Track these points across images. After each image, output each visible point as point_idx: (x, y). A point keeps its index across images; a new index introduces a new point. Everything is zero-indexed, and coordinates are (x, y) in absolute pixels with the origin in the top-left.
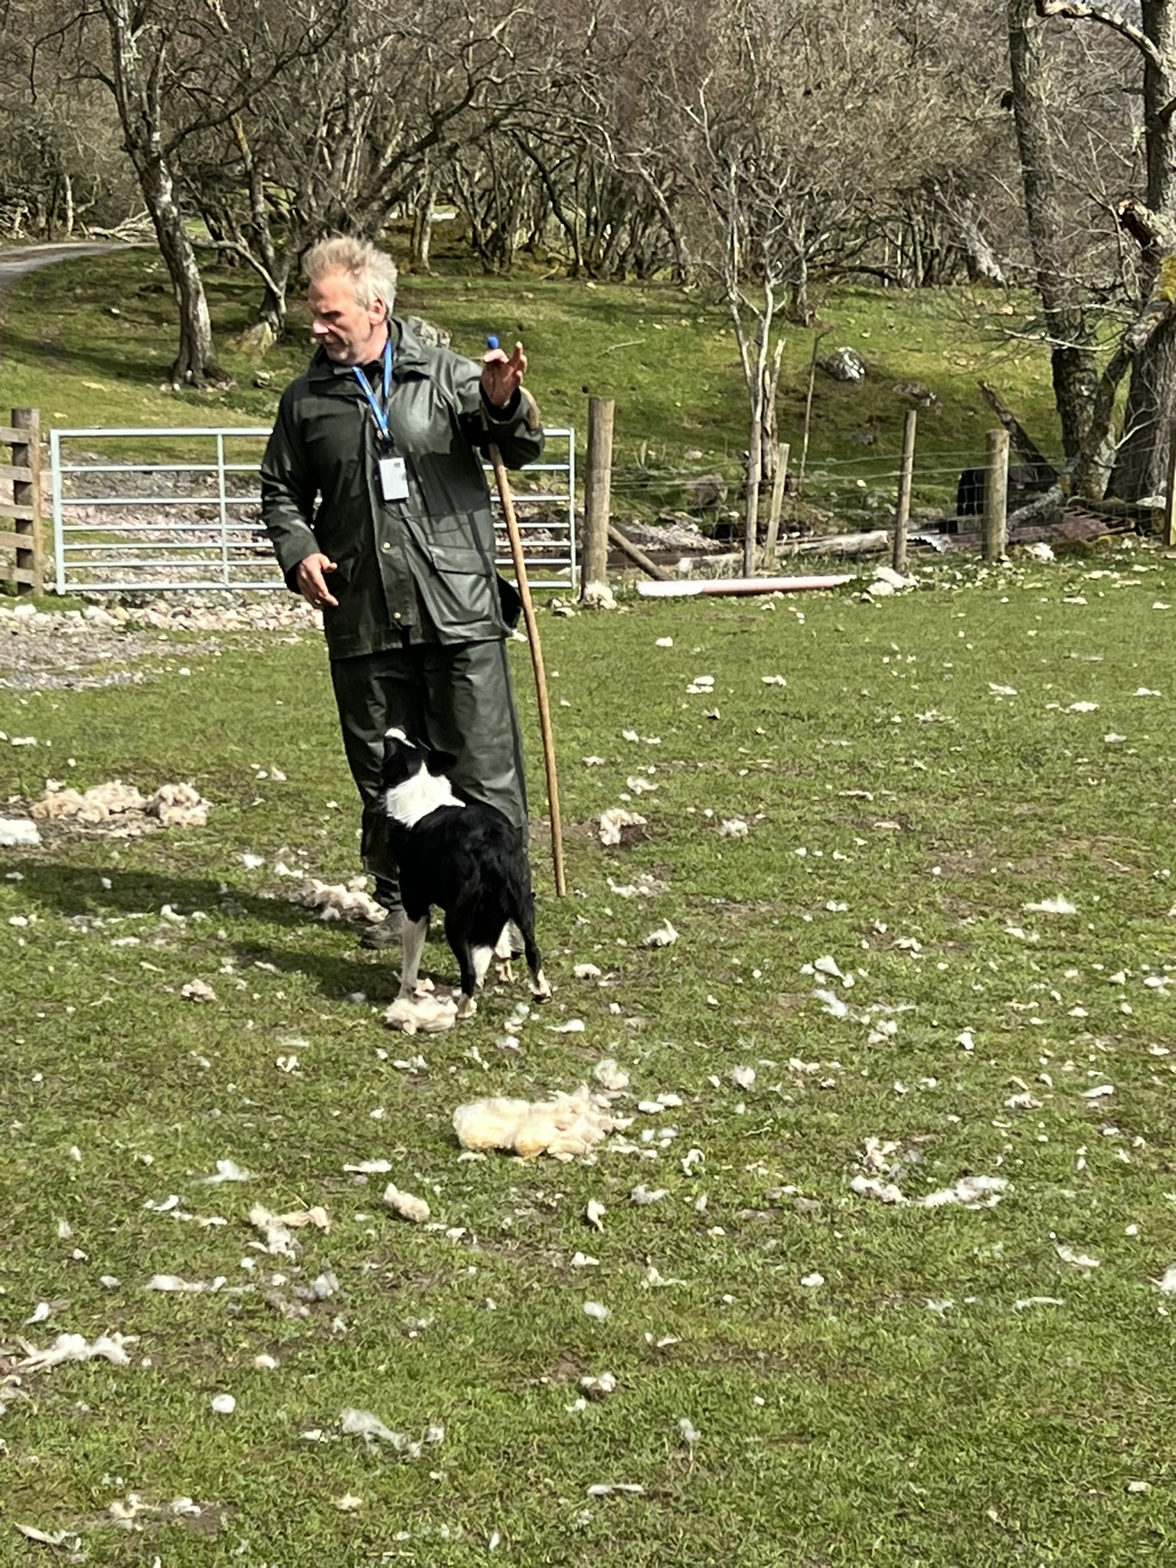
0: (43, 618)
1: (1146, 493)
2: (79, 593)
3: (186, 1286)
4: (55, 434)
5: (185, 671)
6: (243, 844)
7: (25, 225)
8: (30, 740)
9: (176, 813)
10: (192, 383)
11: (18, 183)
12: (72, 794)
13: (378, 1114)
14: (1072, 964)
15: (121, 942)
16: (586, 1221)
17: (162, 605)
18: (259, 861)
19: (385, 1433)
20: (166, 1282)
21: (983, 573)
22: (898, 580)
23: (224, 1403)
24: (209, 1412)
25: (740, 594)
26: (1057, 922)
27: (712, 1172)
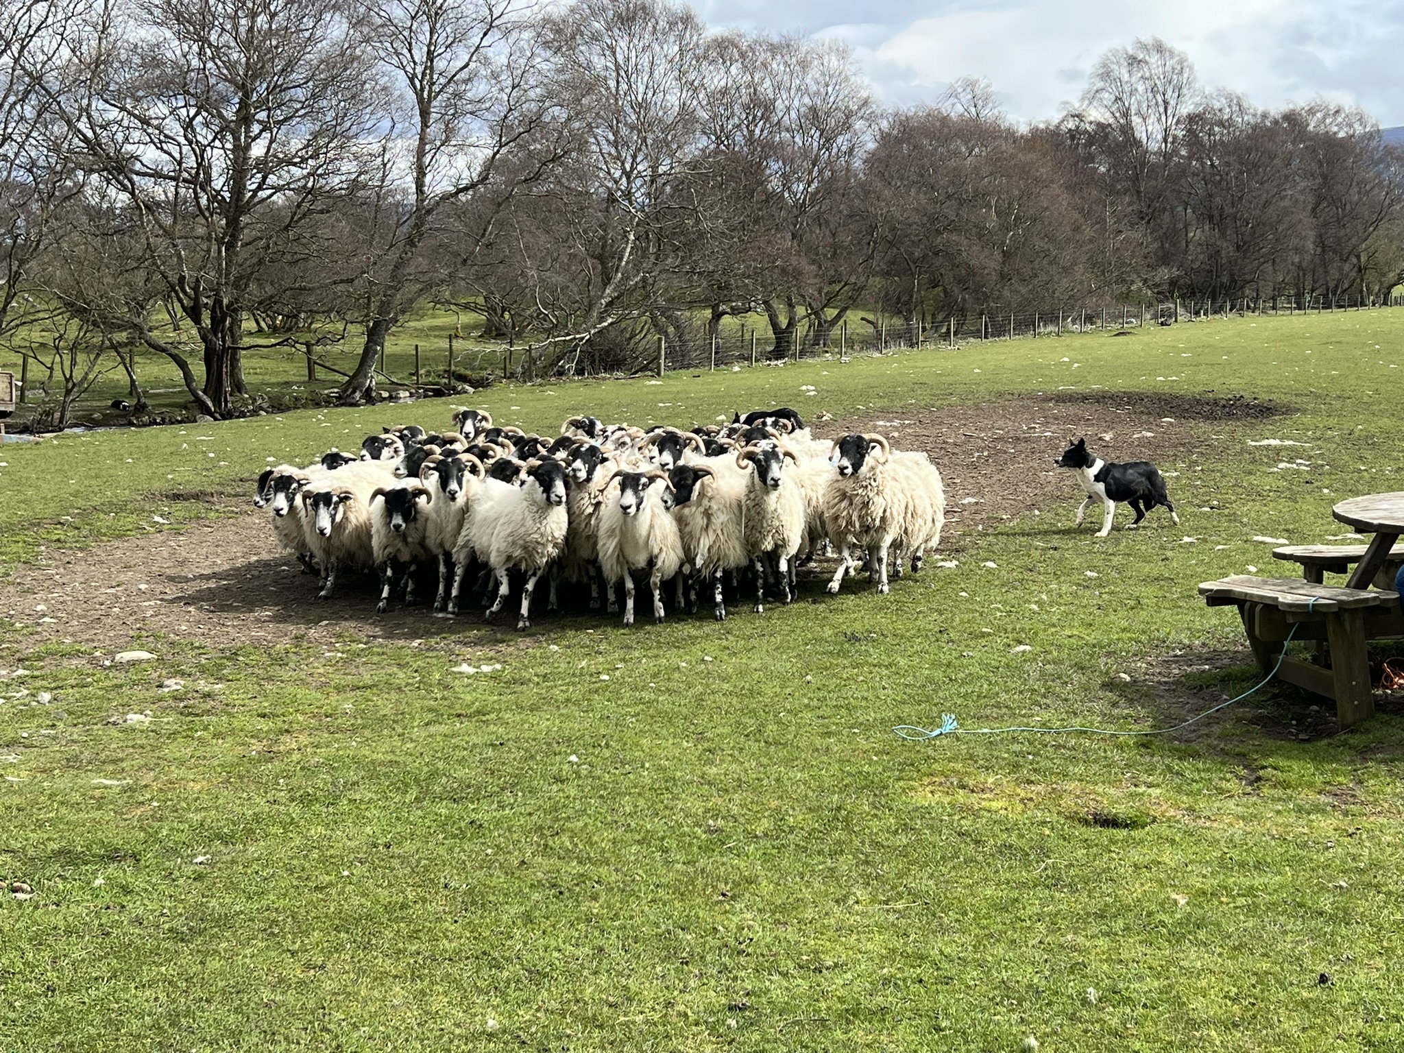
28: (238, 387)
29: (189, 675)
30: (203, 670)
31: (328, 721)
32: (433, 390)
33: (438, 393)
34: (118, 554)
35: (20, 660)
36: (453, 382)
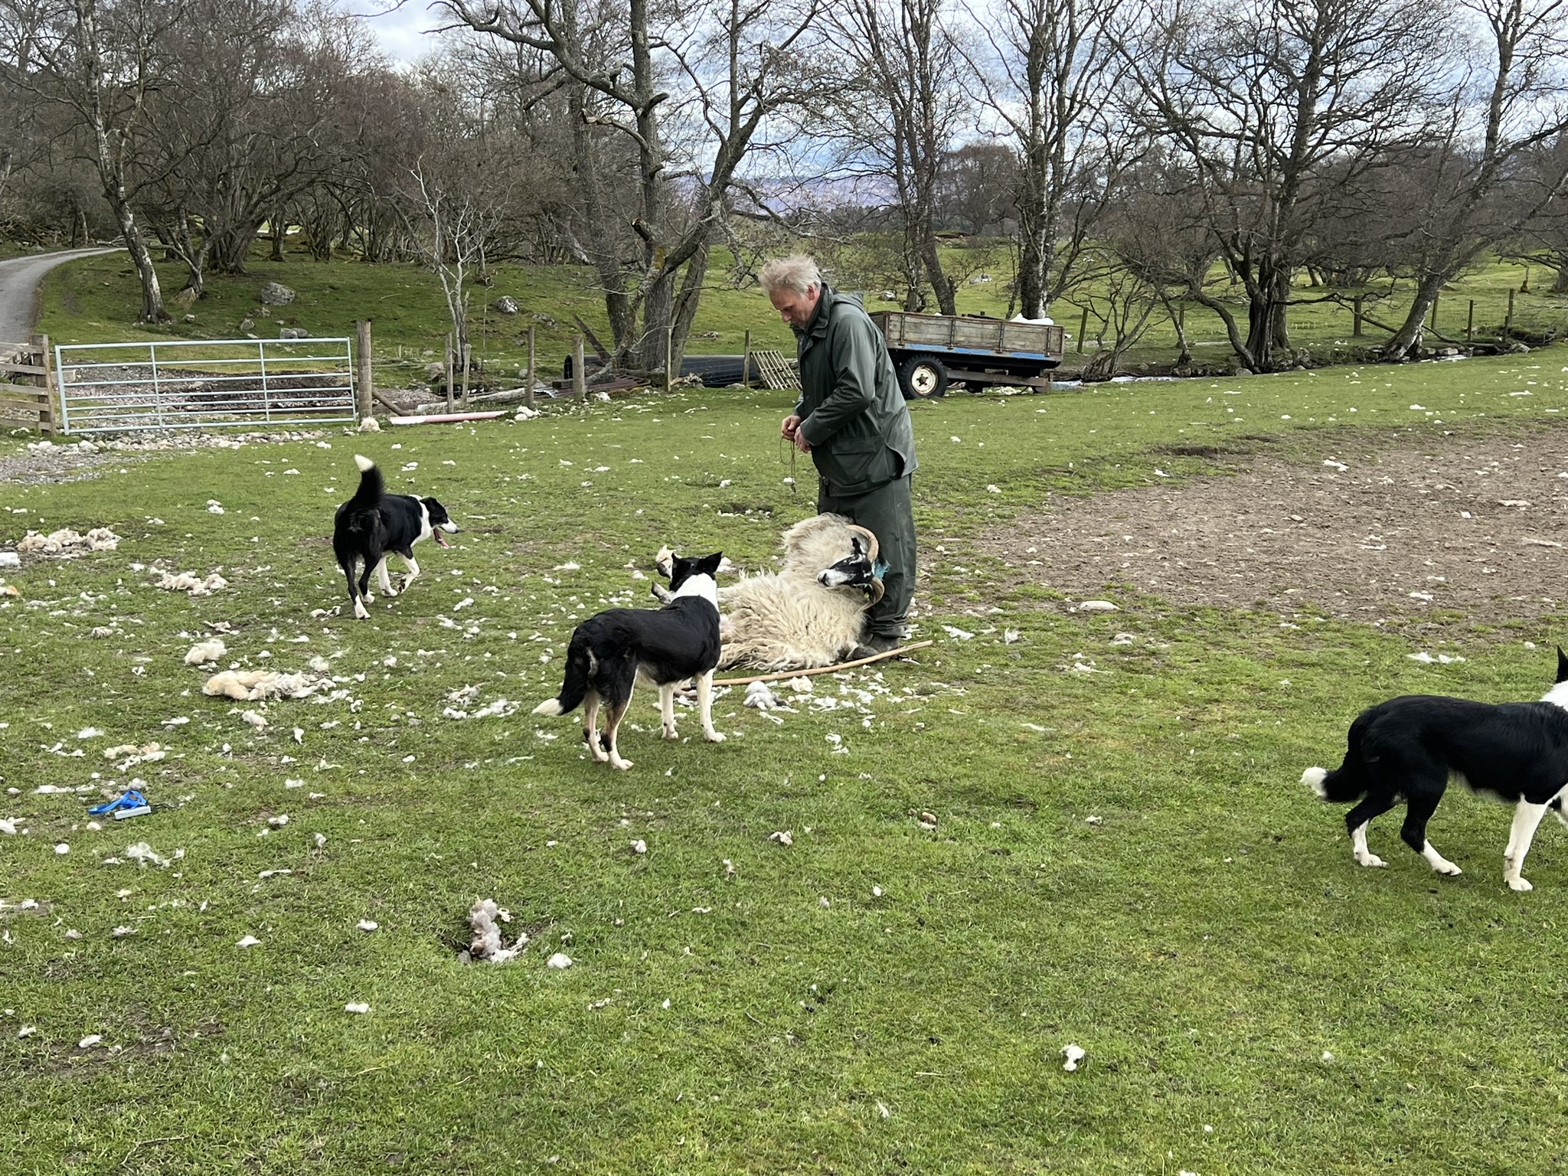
0: (56, 448)
1: (655, 366)
2: (79, 434)
3: (58, 790)
4: (58, 348)
5: (123, 471)
6: (134, 559)
7: (59, 240)
8: (24, 510)
9: (100, 544)
10: (151, 322)
11: (54, 218)
12: (40, 537)
13: (185, 693)
14: (574, 594)
15: (55, 613)
16: (294, 740)
17: (126, 439)
18: (142, 567)
19: (151, 855)
20: (46, 789)
21: (573, 408)
22: (530, 413)
23: (62, 849)
24: (54, 855)
25: (447, 422)
26: (572, 574)
27: (366, 710)
28: (1280, 340)
29: (1143, 631)
30: (1156, 626)
31: (1261, 695)
32: (1484, 348)
33: (1490, 352)
34: (1115, 503)
35: (998, 598)
36: (1509, 340)
